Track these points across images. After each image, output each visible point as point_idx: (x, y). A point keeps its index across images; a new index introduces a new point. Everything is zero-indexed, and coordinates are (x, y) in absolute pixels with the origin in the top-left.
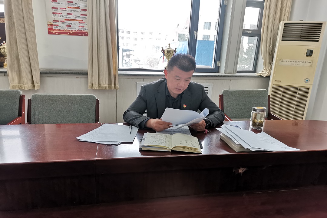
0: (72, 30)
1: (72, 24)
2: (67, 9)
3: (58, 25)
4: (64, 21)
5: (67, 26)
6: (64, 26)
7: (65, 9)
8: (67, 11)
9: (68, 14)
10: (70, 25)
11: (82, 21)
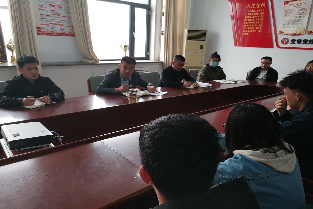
0: (55, 31)
1: (55, 27)
2: (51, 16)
3: (44, 28)
4: (49, 25)
5: (51, 28)
6: (49, 28)
7: (50, 15)
8: (51, 17)
9: (52, 19)
10: (54, 28)
11: (62, 25)
